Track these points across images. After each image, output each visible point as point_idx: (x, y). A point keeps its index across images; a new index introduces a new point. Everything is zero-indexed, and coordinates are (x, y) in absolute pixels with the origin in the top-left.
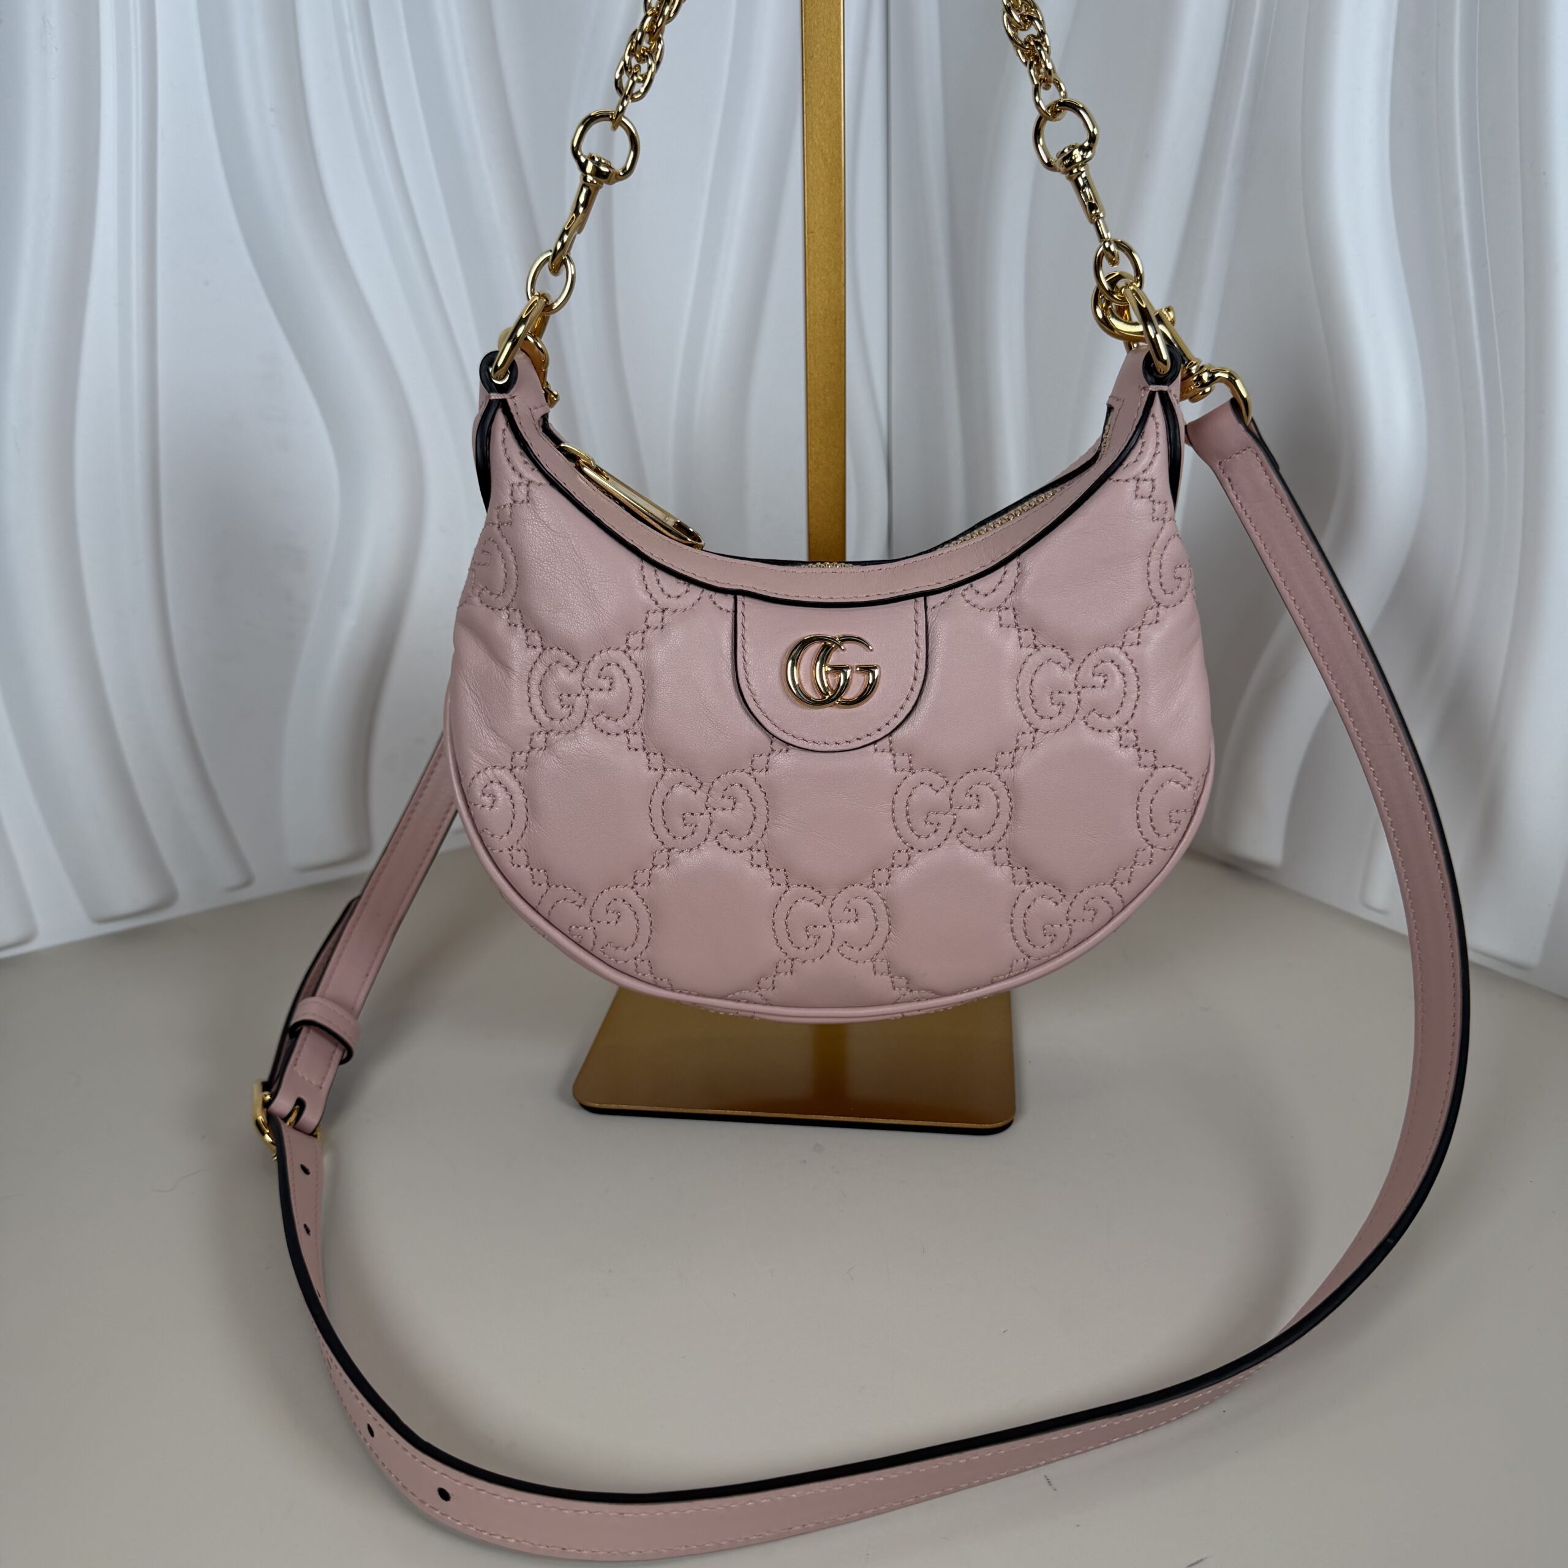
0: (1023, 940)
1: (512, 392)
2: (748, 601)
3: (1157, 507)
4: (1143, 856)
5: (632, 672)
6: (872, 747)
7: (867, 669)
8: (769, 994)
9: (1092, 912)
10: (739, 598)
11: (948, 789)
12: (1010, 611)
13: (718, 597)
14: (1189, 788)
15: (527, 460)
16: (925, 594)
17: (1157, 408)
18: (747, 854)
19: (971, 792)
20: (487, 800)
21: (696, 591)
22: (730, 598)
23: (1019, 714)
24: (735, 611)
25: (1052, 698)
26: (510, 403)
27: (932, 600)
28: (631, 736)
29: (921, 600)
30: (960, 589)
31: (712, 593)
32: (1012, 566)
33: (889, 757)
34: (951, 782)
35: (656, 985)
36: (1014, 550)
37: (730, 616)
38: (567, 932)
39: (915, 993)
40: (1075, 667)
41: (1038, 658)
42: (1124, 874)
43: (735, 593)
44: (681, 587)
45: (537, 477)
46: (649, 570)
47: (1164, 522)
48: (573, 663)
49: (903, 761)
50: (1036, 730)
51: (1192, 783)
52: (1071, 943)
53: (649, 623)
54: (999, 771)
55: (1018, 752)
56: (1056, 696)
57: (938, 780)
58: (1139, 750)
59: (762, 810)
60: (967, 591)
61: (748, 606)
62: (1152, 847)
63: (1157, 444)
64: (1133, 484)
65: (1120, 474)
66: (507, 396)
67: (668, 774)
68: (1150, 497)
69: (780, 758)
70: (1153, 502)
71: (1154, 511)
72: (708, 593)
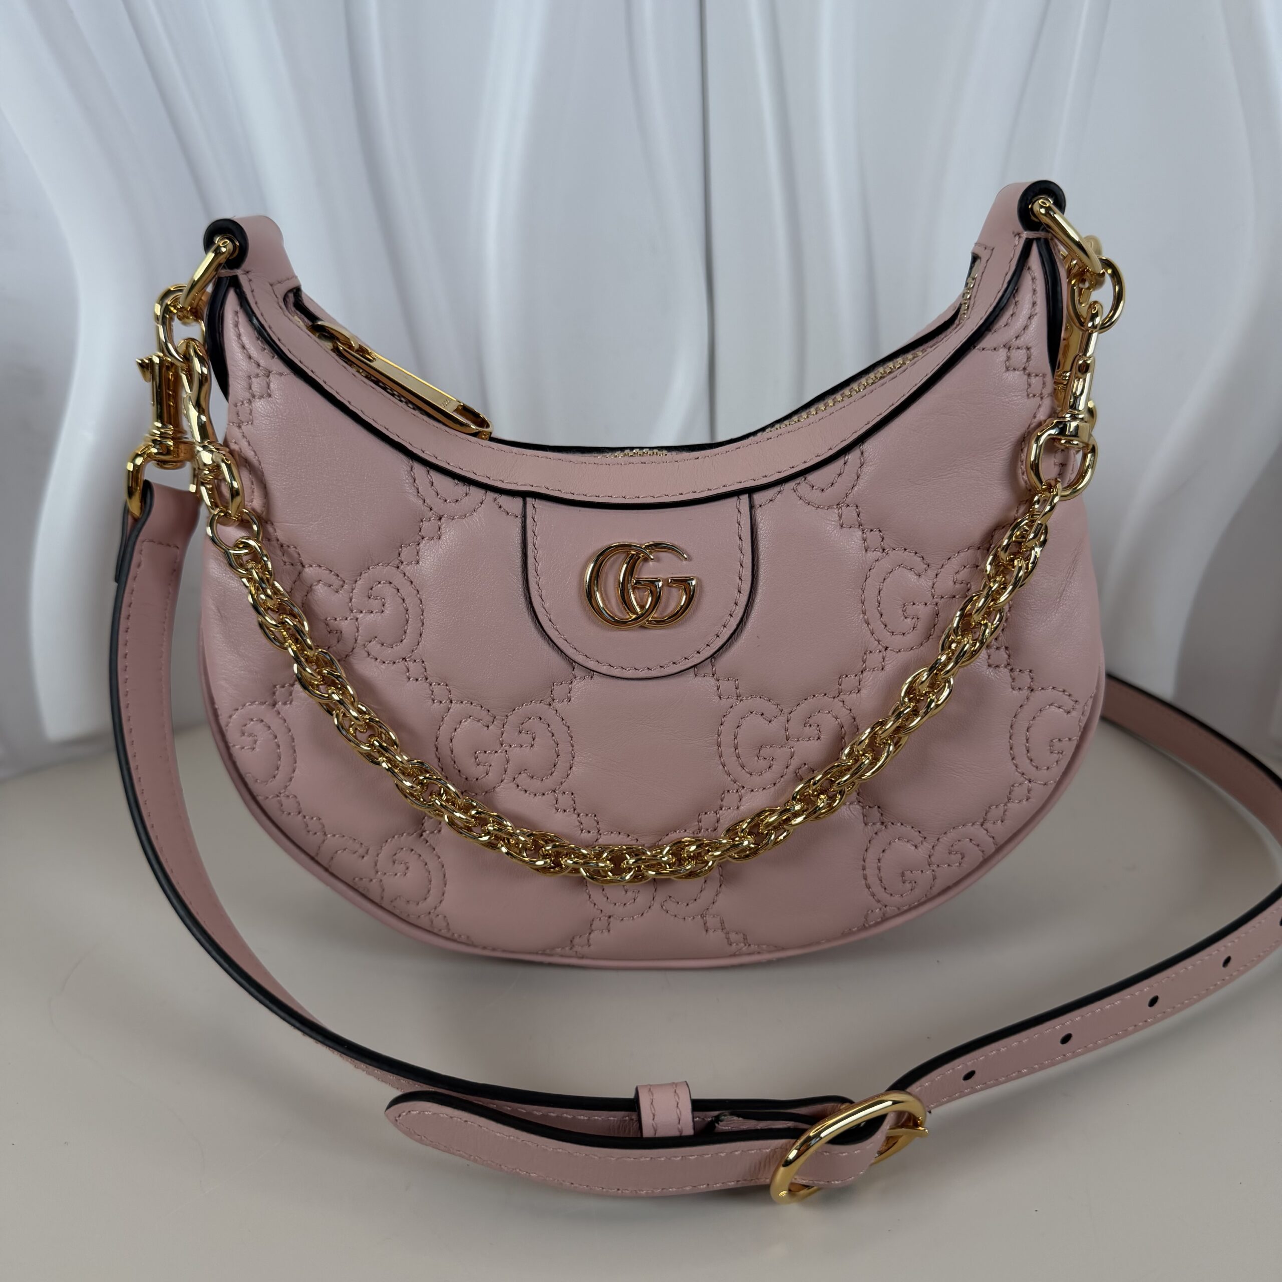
0: (877, 888)
1: (246, 265)
2: (538, 503)
3: (1033, 380)
4: (1020, 792)
5: (407, 590)
6: (691, 672)
7: (683, 582)
8: (586, 950)
9: (959, 856)
10: (529, 500)
11: (783, 719)
12: (852, 509)
13: (503, 500)
14: (1074, 713)
15: (266, 347)
16: (750, 491)
18: (550, 797)
19: (811, 721)
20: (248, 740)
21: (476, 495)
22: (519, 501)
23: (865, 629)
24: (524, 516)
25: (904, 611)
26: (243, 280)
27: (758, 497)
28: (411, 664)
29: (745, 498)
30: (791, 485)
31: (496, 495)
32: (853, 457)
33: (712, 681)
34: (786, 711)
35: (454, 941)
36: (856, 436)
37: (519, 521)
38: (351, 884)
39: (753, 948)
40: (931, 573)
41: (886, 563)
42: (995, 813)
43: (524, 495)
44: (461, 489)
45: (277, 365)
46: (419, 470)
47: (1042, 398)
48: (337, 583)
49: (727, 686)
50: (886, 648)
51: (1077, 706)
52: (936, 890)
53: (423, 533)
54: (842, 697)
55: (865, 674)
56: (910, 608)
57: (770, 708)
58: (1011, 670)
59: (564, 748)
60: (802, 486)
61: (540, 511)
62: (1030, 782)
63: (1034, 304)
64: (1003, 353)
65: (988, 341)
66: (239, 272)
67: (455, 707)
68: (1025, 369)
69: (581, 686)
70: (1029, 375)
71: (1030, 385)
72: (491, 495)
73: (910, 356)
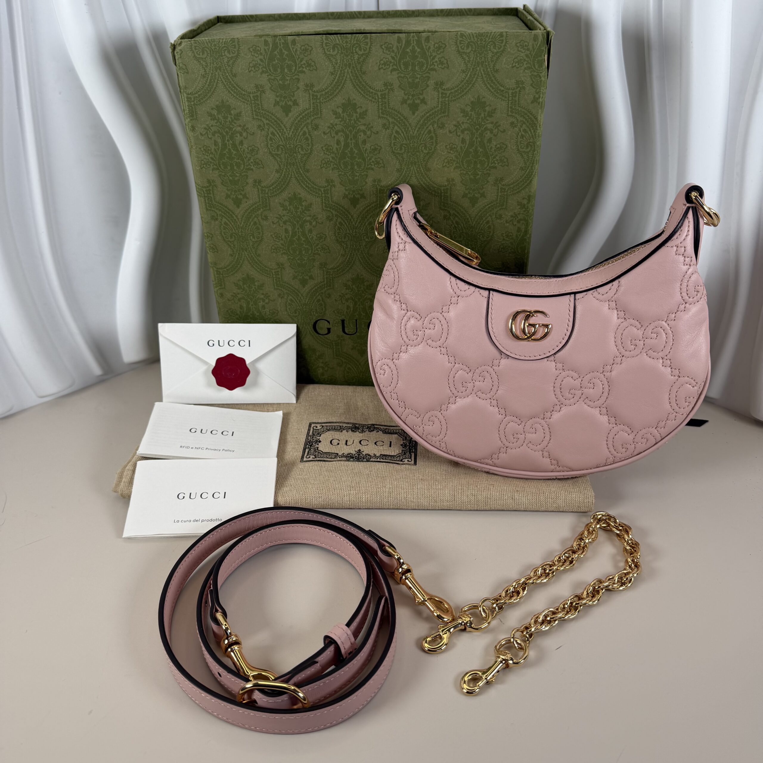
0: (612, 449)
1: (401, 204)
2: (495, 294)
3: (687, 259)
4: (672, 416)
5: (443, 322)
6: (546, 359)
7: (547, 326)
8: (496, 461)
9: (646, 440)
10: (491, 292)
11: (580, 380)
12: (614, 302)
13: (482, 291)
14: (695, 388)
15: (405, 233)
16: (575, 293)
17: (690, 214)
18: (489, 401)
19: (591, 381)
20: (382, 372)
21: (472, 288)
22: (487, 292)
23: (615, 348)
24: (489, 298)
25: (631, 342)
26: (400, 209)
27: (578, 296)
28: (442, 349)
29: (573, 296)
30: (591, 292)
31: (479, 289)
32: (616, 283)
33: (554, 363)
34: (581, 377)
35: (448, 453)
36: (617, 275)
37: (486, 300)
38: (412, 428)
39: (561, 468)
40: (643, 329)
41: (625, 324)
42: (662, 424)
43: (489, 290)
44: (467, 286)
45: (409, 240)
46: (453, 279)
47: (690, 266)
48: (419, 317)
49: (560, 366)
50: (623, 356)
51: (697, 385)
52: (635, 453)
53: (452, 301)
54: (604, 373)
55: (614, 365)
56: (633, 341)
57: (575, 375)
58: (671, 368)
59: (496, 383)
60: (595, 293)
61: (495, 296)
62: (676, 413)
63: (688, 231)
64: (675, 248)
65: (669, 244)
66: (399, 206)
67: (457, 365)
68: (683, 255)
69: (504, 362)
70: (685, 257)
71: (685, 261)
72: (477, 289)
73: (643, 246)
